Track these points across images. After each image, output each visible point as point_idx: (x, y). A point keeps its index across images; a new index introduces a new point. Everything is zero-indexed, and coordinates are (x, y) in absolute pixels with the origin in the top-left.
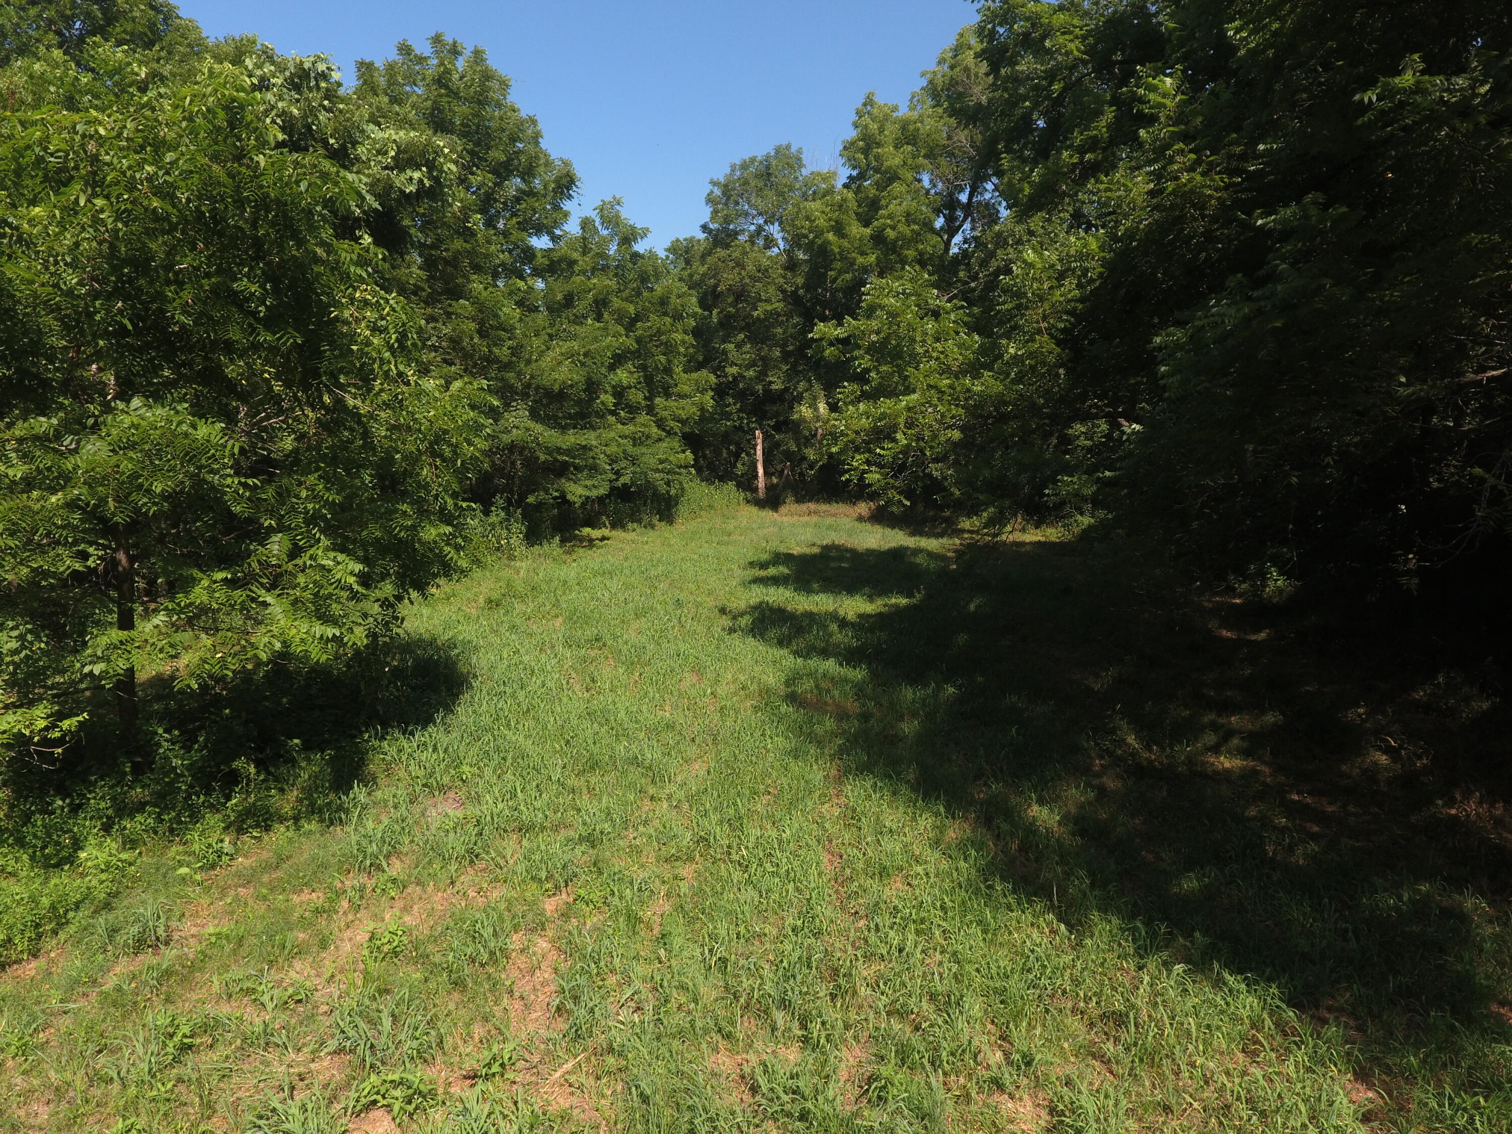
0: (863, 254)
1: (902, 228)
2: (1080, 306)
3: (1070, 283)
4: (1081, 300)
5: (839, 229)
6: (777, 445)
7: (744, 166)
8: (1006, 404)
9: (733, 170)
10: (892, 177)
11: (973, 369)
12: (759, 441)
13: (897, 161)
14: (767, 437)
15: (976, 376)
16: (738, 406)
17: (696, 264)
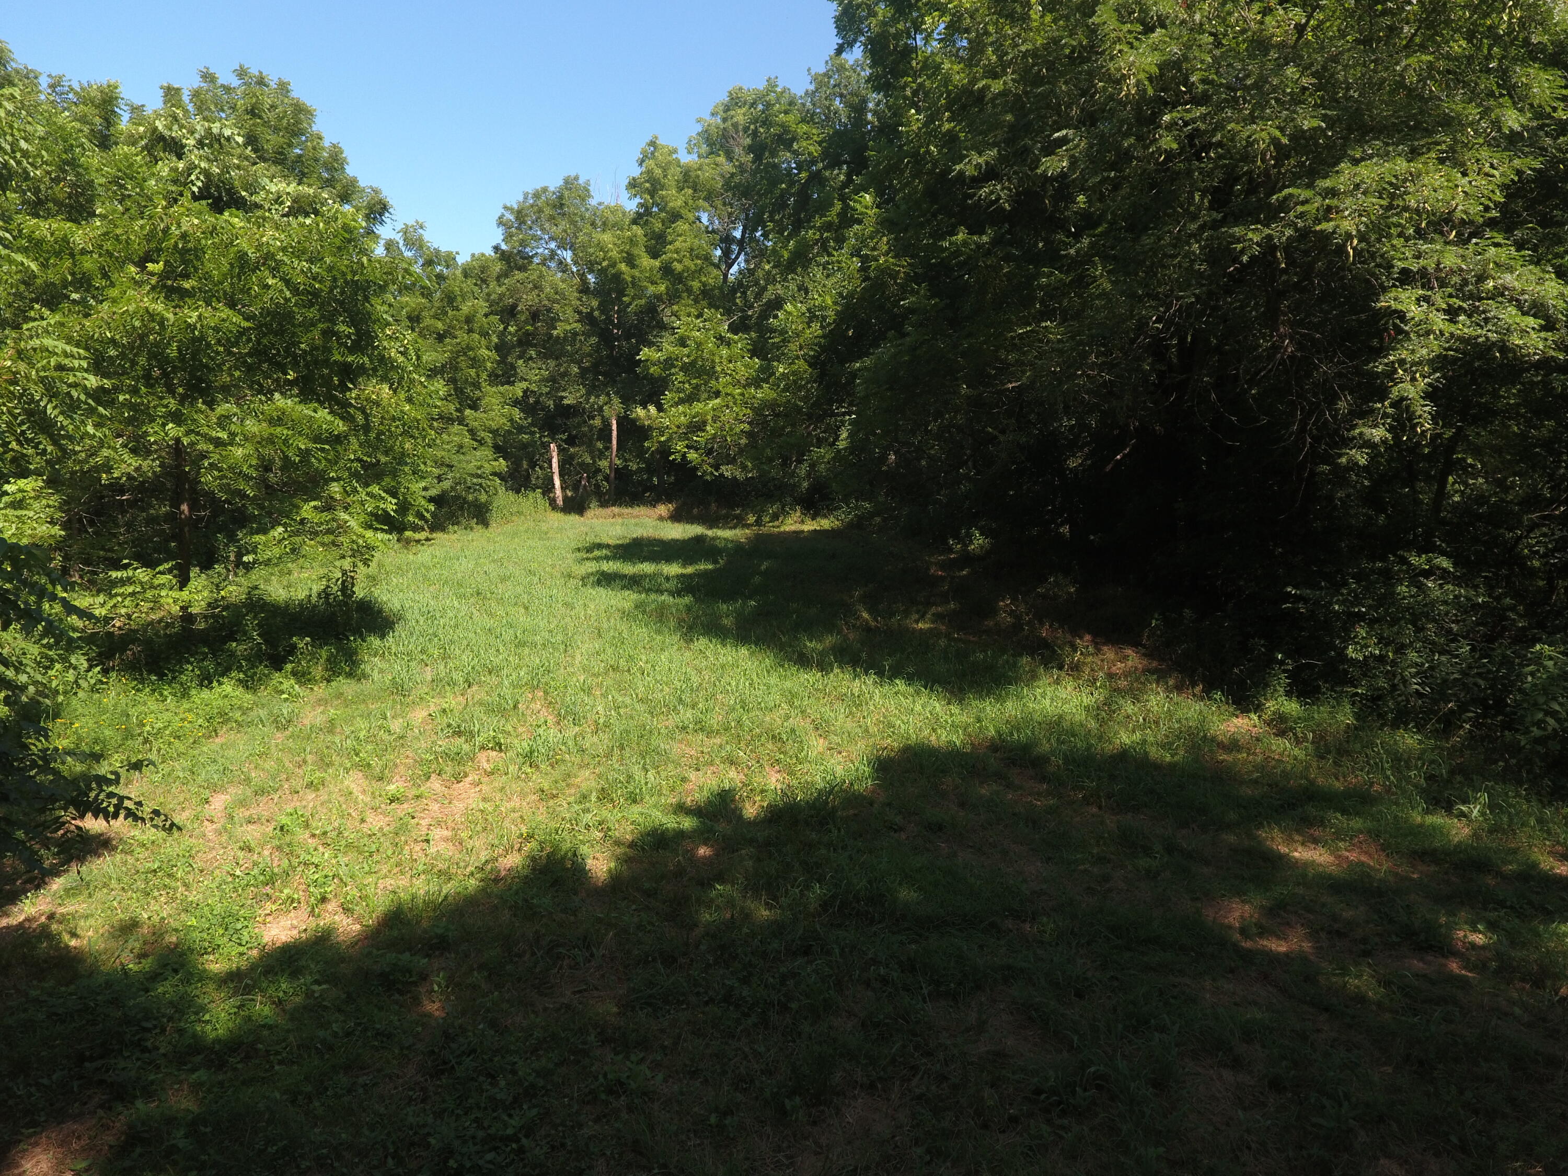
0: (653, 283)
1: (687, 262)
2: (823, 341)
3: (816, 326)
4: (824, 336)
5: (630, 260)
6: (572, 457)
7: (537, 195)
8: (779, 406)
9: (526, 198)
10: (675, 216)
11: (756, 382)
12: (555, 454)
13: (679, 203)
14: (561, 450)
15: (758, 387)
16: (530, 420)
17: (493, 284)
